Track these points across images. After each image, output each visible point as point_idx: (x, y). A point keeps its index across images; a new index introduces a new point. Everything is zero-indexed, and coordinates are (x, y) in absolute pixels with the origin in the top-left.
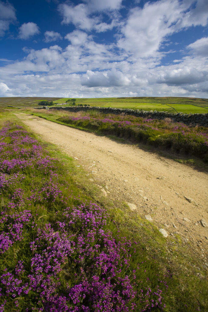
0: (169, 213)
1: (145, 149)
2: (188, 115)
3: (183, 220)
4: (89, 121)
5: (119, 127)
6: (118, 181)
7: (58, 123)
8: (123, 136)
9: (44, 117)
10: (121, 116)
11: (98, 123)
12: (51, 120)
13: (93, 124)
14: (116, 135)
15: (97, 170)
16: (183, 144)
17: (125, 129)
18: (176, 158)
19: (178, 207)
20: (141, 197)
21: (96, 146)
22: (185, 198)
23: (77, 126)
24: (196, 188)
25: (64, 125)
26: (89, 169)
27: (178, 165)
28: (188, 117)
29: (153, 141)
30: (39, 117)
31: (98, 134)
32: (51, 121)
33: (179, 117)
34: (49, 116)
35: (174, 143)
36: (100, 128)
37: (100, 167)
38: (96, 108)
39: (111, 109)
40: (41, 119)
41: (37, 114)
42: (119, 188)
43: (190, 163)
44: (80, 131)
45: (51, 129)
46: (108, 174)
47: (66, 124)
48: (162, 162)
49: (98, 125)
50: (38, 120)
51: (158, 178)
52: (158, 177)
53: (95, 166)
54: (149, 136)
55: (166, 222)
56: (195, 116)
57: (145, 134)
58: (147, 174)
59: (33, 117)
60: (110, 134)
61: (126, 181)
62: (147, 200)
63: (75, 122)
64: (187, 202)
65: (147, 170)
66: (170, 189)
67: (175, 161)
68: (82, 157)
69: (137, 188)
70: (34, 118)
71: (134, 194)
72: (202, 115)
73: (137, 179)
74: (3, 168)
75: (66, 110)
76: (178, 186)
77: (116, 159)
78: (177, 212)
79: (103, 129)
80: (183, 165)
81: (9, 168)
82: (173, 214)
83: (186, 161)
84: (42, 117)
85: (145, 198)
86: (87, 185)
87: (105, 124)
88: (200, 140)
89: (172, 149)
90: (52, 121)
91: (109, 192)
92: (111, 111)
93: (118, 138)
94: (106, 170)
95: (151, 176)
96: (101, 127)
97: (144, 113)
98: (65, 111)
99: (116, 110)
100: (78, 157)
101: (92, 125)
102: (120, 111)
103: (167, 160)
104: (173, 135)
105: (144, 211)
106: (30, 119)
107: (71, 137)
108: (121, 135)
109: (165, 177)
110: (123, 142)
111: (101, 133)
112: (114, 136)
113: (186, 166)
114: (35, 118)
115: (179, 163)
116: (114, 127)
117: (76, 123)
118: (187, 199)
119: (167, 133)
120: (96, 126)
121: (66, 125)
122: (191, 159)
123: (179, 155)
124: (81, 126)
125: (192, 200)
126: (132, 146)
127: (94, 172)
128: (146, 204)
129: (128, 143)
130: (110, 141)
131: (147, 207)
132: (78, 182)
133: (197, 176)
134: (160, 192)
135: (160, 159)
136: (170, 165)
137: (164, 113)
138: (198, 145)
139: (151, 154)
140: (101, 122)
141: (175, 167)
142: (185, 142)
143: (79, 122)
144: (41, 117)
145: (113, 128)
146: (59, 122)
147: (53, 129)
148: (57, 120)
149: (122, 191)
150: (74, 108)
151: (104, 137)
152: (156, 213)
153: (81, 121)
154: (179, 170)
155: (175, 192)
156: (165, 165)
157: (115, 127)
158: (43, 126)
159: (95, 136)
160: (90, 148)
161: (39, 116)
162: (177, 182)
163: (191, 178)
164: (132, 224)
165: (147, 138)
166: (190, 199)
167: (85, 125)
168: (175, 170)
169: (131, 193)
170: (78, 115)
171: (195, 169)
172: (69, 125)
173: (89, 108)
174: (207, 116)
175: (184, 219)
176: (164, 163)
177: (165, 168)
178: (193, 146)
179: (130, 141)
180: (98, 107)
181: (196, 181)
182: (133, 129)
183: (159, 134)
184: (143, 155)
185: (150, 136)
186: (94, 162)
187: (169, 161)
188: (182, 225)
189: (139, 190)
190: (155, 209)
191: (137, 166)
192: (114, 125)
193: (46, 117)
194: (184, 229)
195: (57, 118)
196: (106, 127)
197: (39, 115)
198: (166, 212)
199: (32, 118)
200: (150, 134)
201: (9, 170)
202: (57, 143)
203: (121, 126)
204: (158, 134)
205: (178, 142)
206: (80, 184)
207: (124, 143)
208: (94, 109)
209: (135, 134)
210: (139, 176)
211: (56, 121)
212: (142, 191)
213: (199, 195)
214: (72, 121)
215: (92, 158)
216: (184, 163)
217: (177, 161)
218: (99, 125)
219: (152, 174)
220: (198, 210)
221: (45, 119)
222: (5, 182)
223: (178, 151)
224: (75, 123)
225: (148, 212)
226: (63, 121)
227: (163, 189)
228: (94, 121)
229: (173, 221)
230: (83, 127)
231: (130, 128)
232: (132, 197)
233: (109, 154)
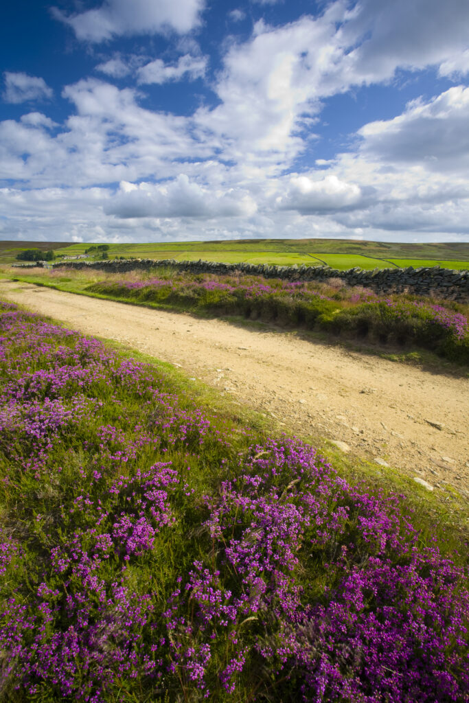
0: (413, 451)
1: (315, 341)
2: (371, 273)
3: (443, 461)
4: (170, 287)
5: (248, 298)
6: (287, 402)
7: (93, 297)
8: (259, 315)
9: (50, 284)
11: (195, 291)
12: (70, 290)
13: (181, 294)
14: (241, 315)
15: (232, 384)
16: (393, 323)
17: (262, 302)
18: (384, 353)
19: (423, 440)
20: (346, 428)
21: (206, 339)
22: (428, 422)
23: (143, 300)
24: (440, 404)
25: (107, 299)
26: (215, 383)
27: (390, 365)
28: (373, 276)
29: (330, 323)
30: (35, 286)
31: (198, 316)
32: (70, 292)
33: (354, 277)
34: (64, 283)
35: (376, 323)
36: (202, 303)
37: (235, 379)
38: (169, 263)
39: (204, 264)
40: (42, 289)
41: (29, 279)
42: (296, 416)
43: (412, 360)
44: (154, 311)
45: (81, 309)
46: (260, 391)
47: (113, 298)
48: (356, 361)
49: (196, 296)
50: (36, 291)
51: (363, 392)
52: (361, 389)
53: (227, 379)
54: (317, 313)
55: (414, 467)
56: (387, 274)
57: (310, 308)
58: (337, 386)
59: (20, 286)
60: (227, 313)
61: (303, 401)
62: (362, 432)
63: (137, 292)
64: (435, 430)
65: (335, 378)
66: (393, 409)
67: (381, 357)
68: (187, 363)
69: (332, 413)
70: (22, 288)
71: (330, 425)
72: (398, 271)
73: (323, 397)
74: (39, 389)
75: (98, 269)
76: (405, 402)
77: (260, 362)
78: (425, 449)
79: (210, 304)
80: (400, 365)
81: (54, 386)
82: (419, 452)
83: (404, 357)
84: (45, 284)
85: (356, 429)
86: (239, 411)
87: (211, 294)
88: (424, 315)
89: (371, 335)
90: (74, 293)
91: (283, 424)
92: (205, 268)
93: (248, 321)
94: (252, 384)
95: (347, 390)
96: (205, 300)
97: (279, 270)
98: (95, 271)
99: (217, 266)
100: (178, 362)
101: (182, 297)
103: (365, 358)
104: (369, 307)
105: (366, 451)
106: (14, 290)
107: (139, 325)
108: (254, 314)
109: (376, 389)
110: (262, 328)
111: (207, 313)
112: (238, 318)
113: (405, 366)
114: (27, 288)
115: (390, 362)
116: (236, 299)
117: (139, 295)
118: (433, 425)
119: (347, 306)
120: (192, 299)
121: (114, 301)
122: (413, 351)
123: (387, 346)
124: (152, 300)
125: (443, 425)
126: (283, 335)
127: (230, 390)
128: (364, 440)
129: (273, 331)
130: (232, 327)
131: (368, 445)
132: (215, 407)
133: (433, 383)
134: (377, 417)
135: (351, 356)
136: (374, 367)
137: (323, 270)
138: (423, 324)
139: (329, 347)
140: (201, 289)
141: (386, 370)
142: (398, 320)
143: (145, 291)
144: (40, 285)
145: (234, 299)
146: (93, 294)
147: (84, 310)
148: (86, 289)
149: (305, 421)
150: (117, 263)
151: (215, 321)
152: (390, 454)
153: (152, 289)
154: (396, 375)
155: (404, 415)
156: (365, 368)
157: (238, 297)
158: (58, 303)
159: (192, 320)
160: (194, 344)
161: (34, 284)
162: (400, 396)
163: (425, 387)
164: (364, 473)
165: (315, 318)
166: (438, 423)
167: (163, 298)
168: (388, 375)
169: (324, 423)
171: (424, 370)
172: (120, 299)
173: (152, 262)
175: (444, 458)
176: (361, 364)
177: (367, 373)
178: (413, 327)
179: (277, 325)
180: (174, 261)
181: (433, 391)
182: (280, 299)
183: (338, 308)
184: (313, 350)
185: (321, 313)
186: (219, 370)
187: (372, 360)
188: (445, 469)
189: (338, 417)
190: (383, 447)
191: (310, 372)
192: (234, 294)
193: (54, 284)
194: (452, 475)
195: (86, 286)
196: (217, 299)
197: (35, 282)
198: (405, 450)
199: (19, 288)
200: (320, 309)
201: (56, 391)
202: (113, 337)
203: (251, 295)
204: (335, 307)
205: (382, 320)
206: (222, 412)
207: (265, 330)
208: (164, 265)
209: (286, 309)
210: (324, 392)
211: (85, 292)
212: (344, 418)
213: (450, 415)
214: (129, 291)
215: (210, 363)
216: (401, 361)
217: (385, 358)
218: (199, 295)
219: (348, 385)
220: (460, 441)
221: (54, 288)
222: (66, 415)
223: (383, 339)
224: (137, 294)
225: (374, 452)
226: (105, 292)
227: (381, 411)
228: (185, 288)
229: (424, 463)
230: (158, 302)
231: (275, 298)
232: (330, 431)
233: (243, 353)
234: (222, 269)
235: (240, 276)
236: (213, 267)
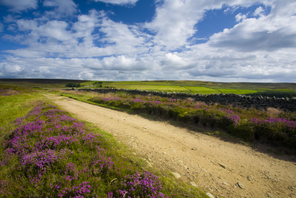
0: (210, 179)
1: (176, 125)
2: (205, 95)
3: (223, 184)
4: (120, 101)
5: (150, 106)
6: (158, 153)
7: (90, 103)
8: (155, 114)
9: (74, 97)
10: (149, 97)
11: (130, 103)
12: (82, 100)
13: (124, 104)
14: (147, 113)
15: (136, 144)
16: (208, 118)
17: (156, 108)
18: (204, 131)
19: (216, 174)
20: (182, 166)
21: (131, 124)
22: (219, 164)
23: (109, 106)
24: (226, 156)
25: (95, 105)
26: (129, 144)
27: (207, 137)
28: (206, 97)
29: (182, 117)
30: (69, 98)
31: (130, 113)
32: (82, 101)
33: (198, 97)
34: (80, 97)
35: (201, 118)
36: (132, 108)
37: (138, 142)
38: (124, 90)
39: (138, 91)
40: (71, 99)
41: (67, 95)
42: (160, 160)
43: (217, 134)
44: (113, 110)
45: (84, 109)
46: (148, 148)
47: (98, 104)
48: (192, 135)
49: (130, 105)
50: (68, 100)
51: (193, 149)
52: (192, 148)
53: (134, 141)
54: (177, 113)
55: (209, 187)
56: (212, 96)
57: (175, 111)
58: (182, 146)
59: (63, 98)
60: (142, 112)
61: (165, 153)
62: (188, 169)
63: (107, 102)
64: (222, 168)
65: (182, 142)
66: (205, 158)
67: (203, 133)
68: (120, 134)
69: (177, 159)
70: (64, 99)
71: (175, 164)
72: (216, 95)
73: (175, 151)
74: (49, 145)
75: (95, 91)
76: (211, 154)
77: (151, 134)
78: (216, 178)
79: (135, 108)
80: (211, 137)
81: (55, 144)
82: (213, 179)
83: (213, 133)
84: (73, 97)
85: (186, 167)
86: (133, 157)
87: (136, 104)
88: (221, 115)
89: (199, 123)
90: (83, 102)
91: (153, 164)
92: (138, 92)
93: (150, 116)
94: (145, 144)
95: (186, 148)
96: (133, 106)
97: (168, 94)
98: (94, 93)
99: (143, 92)
100: (116, 134)
101: (124, 105)
102: (146, 92)
103: (196, 134)
104: (199, 111)
105: (188, 178)
106: (60, 100)
107: (105, 116)
108: (152, 113)
109: (199, 148)
110: (155, 119)
111: (134, 112)
112: (146, 114)
113: (213, 137)
114: (65, 99)
115: (207, 135)
116: (145, 106)
117: (108, 103)
118: (221, 166)
119: (192, 110)
120: (128, 106)
121: (98, 105)
122: (217, 131)
123: (206, 128)
124: (113, 106)
125: (226, 166)
126: (163, 122)
127: (135, 147)
128: (188, 173)
129: (160, 120)
130: (143, 118)
131: (190, 175)
132: (123, 155)
133: (225, 145)
134: (197, 161)
135: (190, 132)
136: (200, 138)
137: (185, 94)
138: (221, 119)
139: (182, 128)
140: (132, 102)
141: (205, 139)
142: (210, 117)
143: (111, 102)
144: (71, 98)
145: (144, 107)
146: (90, 102)
147: (85, 109)
148: (88, 100)
149: (164, 162)
150: (103, 89)
151: (136, 116)
152: (199, 180)
153: (113, 101)
154: (209, 141)
155: (209, 160)
156: (196, 138)
157: (146, 106)
158: (75, 106)
159: (127, 115)
160: (125, 125)
161: (69, 97)
162: (209, 151)
163: (221, 147)
164: (182, 190)
165: (177, 115)
166: (224, 165)
167: (117, 105)
168: (205, 141)
169: (172, 164)
170: (109, 96)
171: (221, 139)
172: (100, 105)
173: (117, 89)
174: (221, 96)
175: (224, 183)
176: (194, 136)
177: (196, 140)
178: (217, 120)
179: (162, 118)
180: (126, 89)
181: (224, 149)
182: (163, 107)
183: (187, 111)
184: (175, 130)
185: (179, 113)
186: (132, 138)
187: (199, 134)
188: (223, 188)
189: (179, 161)
190: (197, 176)
191: (172, 140)
192: (145, 104)
193: (76, 98)
194: (226, 192)
195: (88, 99)
196: (138, 106)
197: (69, 96)
198: (206, 178)
199: (62, 99)
200: (179, 111)
201: (56, 146)
202: (92, 122)
203: (151, 105)
204: (185, 111)
205: (204, 117)
206: (126, 157)
207: (156, 120)
208: (122, 91)
209: (165, 111)
210: (175, 149)
211: (87, 101)
212: (181, 161)
213: (230, 161)
214: (104, 102)
215: (130, 134)
216: (212, 135)
218: (131, 104)
219: (187, 146)
220: (233, 174)
221: (76, 99)
222: (54, 158)
223: (204, 125)
224: (107, 103)
225: (192, 179)
226: (95, 102)
227: (199, 159)
228: (126, 101)
229: (214, 185)
230: (115, 107)
231: (161, 107)
232: (174, 167)
233: (145, 130)
234: (145, 93)
235: (151, 96)
236: (141, 92)
